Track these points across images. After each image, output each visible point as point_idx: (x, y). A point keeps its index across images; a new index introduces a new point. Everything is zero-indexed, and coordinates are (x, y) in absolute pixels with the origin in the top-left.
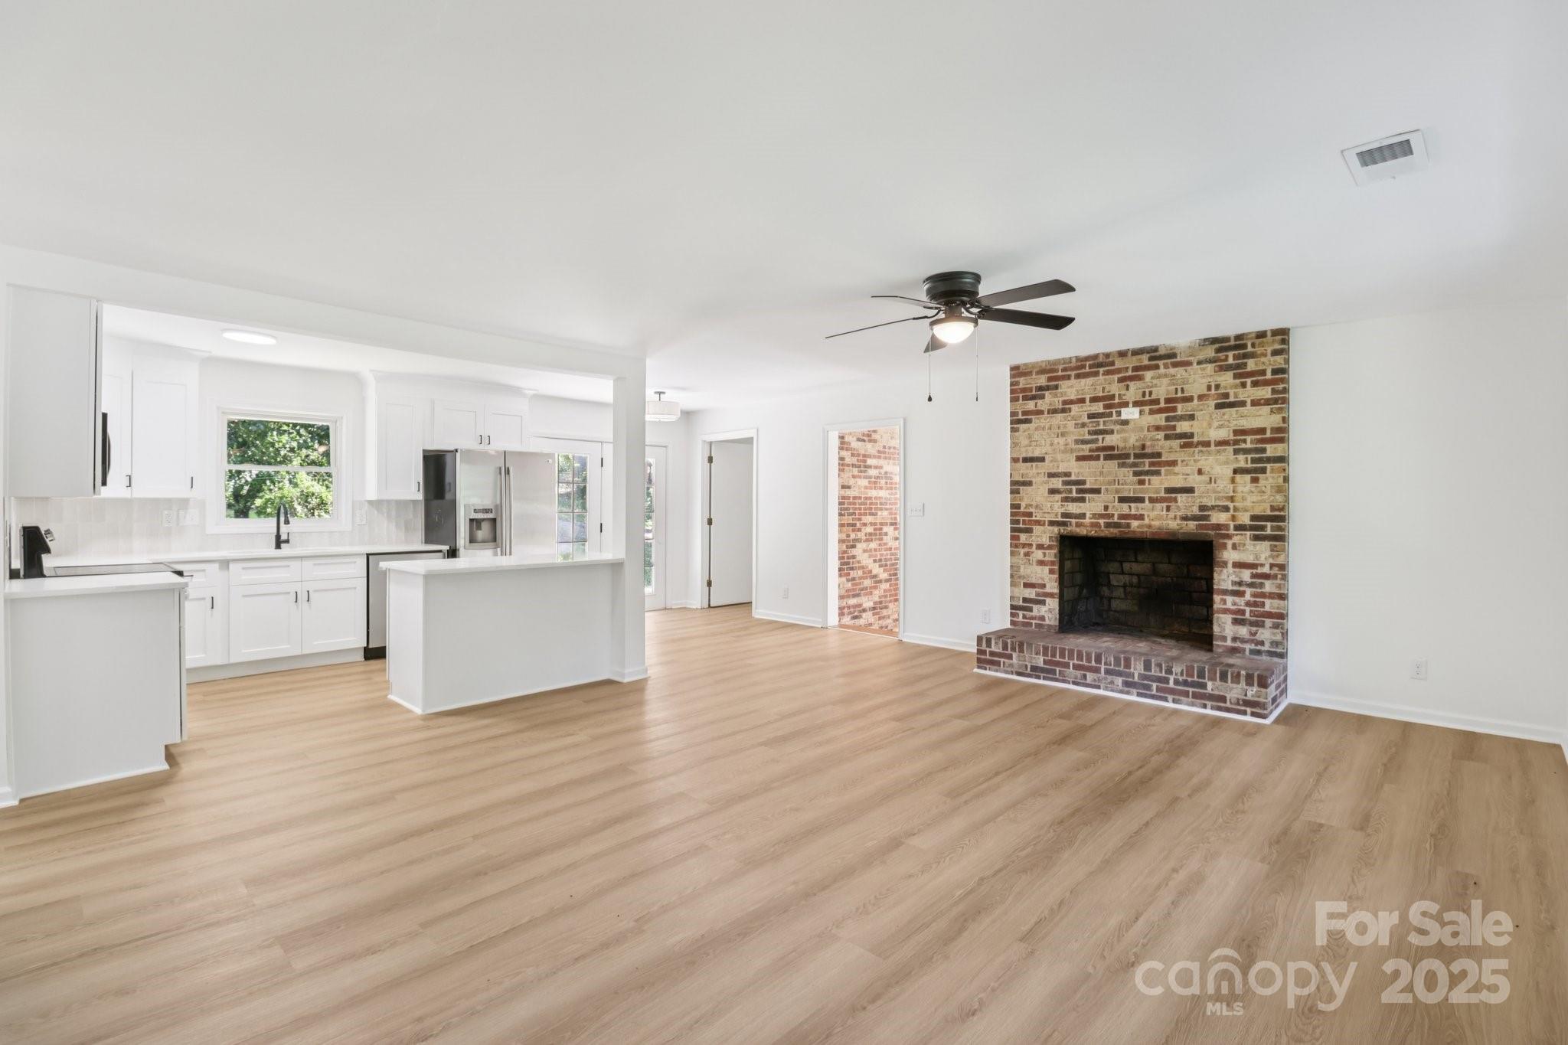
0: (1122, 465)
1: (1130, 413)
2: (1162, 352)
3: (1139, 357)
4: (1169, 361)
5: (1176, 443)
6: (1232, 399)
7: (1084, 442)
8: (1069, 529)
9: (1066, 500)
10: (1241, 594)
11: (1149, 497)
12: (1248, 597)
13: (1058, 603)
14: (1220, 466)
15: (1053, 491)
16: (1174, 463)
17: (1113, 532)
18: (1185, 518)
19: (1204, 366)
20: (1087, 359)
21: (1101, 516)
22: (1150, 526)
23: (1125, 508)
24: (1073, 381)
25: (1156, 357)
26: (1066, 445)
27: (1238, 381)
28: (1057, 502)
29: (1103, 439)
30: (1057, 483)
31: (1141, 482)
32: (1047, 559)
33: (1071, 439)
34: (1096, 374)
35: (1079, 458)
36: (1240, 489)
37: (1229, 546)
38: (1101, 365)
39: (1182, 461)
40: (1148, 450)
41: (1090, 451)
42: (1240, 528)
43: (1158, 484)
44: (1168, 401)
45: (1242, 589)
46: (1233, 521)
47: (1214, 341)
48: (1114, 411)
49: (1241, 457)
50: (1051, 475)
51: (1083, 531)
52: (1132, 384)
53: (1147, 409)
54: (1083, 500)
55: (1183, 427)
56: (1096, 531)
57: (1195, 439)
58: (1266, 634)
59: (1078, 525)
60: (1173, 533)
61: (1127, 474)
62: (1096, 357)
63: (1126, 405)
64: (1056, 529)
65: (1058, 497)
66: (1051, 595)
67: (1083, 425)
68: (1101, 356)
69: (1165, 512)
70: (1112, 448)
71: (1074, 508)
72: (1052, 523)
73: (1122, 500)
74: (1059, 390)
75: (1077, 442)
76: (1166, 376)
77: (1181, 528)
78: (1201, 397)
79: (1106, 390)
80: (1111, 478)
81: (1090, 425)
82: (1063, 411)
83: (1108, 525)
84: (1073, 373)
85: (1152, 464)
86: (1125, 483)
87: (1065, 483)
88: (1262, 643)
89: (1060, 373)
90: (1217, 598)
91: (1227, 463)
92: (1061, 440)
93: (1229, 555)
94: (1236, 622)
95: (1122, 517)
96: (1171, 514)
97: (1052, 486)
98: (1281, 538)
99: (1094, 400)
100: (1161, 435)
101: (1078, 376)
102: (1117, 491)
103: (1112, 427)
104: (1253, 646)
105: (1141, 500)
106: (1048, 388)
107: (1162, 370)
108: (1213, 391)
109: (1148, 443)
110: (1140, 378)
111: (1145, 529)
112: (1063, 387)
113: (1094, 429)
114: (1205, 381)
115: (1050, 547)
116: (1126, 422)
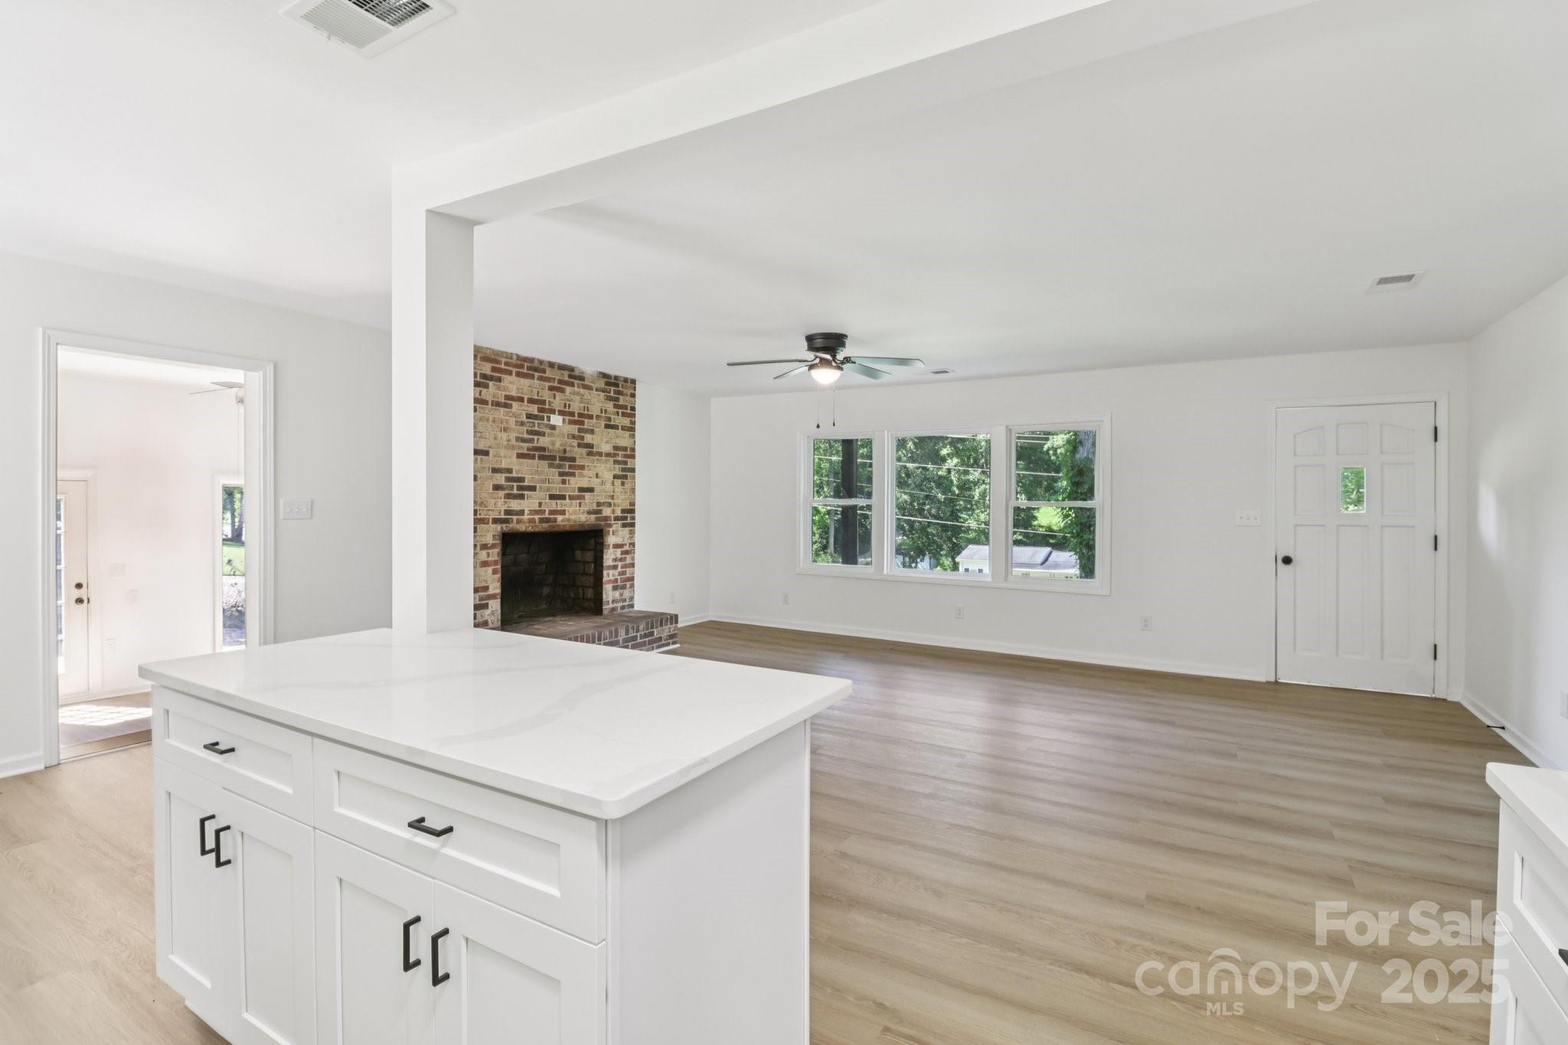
0: (551, 466)
1: (556, 420)
2: (576, 373)
3: (563, 372)
4: (580, 382)
5: (584, 451)
6: (612, 423)
7: (523, 440)
8: (511, 526)
9: (508, 496)
10: (615, 567)
11: (569, 496)
12: (619, 569)
13: (499, 604)
14: (606, 470)
15: (497, 488)
16: (582, 467)
17: (544, 527)
18: (589, 513)
19: (599, 393)
20: (526, 359)
21: (537, 512)
22: (569, 520)
23: (554, 505)
24: (513, 378)
25: (572, 376)
26: (508, 441)
27: (616, 410)
28: (501, 498)
29: (538, 439)
30: (500, 478)
31: (564, 482)
32: (490, 559)
33: (513, 435)
34: (532, 377)
35: (520, 456)
36: (616, 490)
37: (611, 533)
38: (536, 370)
39: (588, 466)
40: (568, 455)
41: (528, 449)
42: (617, 519)
43: (576, 482)
44: (580, 415)
45: (616, 564)
46: (613, 513)
47: (605, 376)
48: (545, 415)
49: (617, 466)
50: (495, 470)
51: (522, 528)
52: (557, 394)
53: (567, 418)
54: (522, 497)
55: (588, 438)
56: (532, 527)
57: (595, 450)
58: (627, 594)
59: (519, 522)
60: (582, 525)
61: (553, 474)
62: (532, 360)
63: (553, 412)
64: (499, 527)
65: (501, 493)
66: (493, 597)
67: (522, 424)
68: (536, 361)
69: (578, 508)
70: (543, 449)
71: (515, 505)
72: (496, 521)
73: (552, 497)
74: (502, 384)
75: (518, 439)
76: (578, 394)
77: (587, 521)
78: (598, 417)
79: (540, 395)
80: (543, 477)
81: (528, 425)
82: (506, 406)
83: (542, 520)
84: (514, 370)
85: (571, 467)
86: (553, 482)
87: (508, 479)
88: (625, 600)
89: (503, 366)
90: (605, 573)
91: (610, 470)
92: (504, 436)
93: (611, 540)
94: (615, 588)
95: (552, 512)
96: (582, 509)
97: (496, 483)
98: (633, 525)
99: (531, 401)
100: (575, 443)
101: (518, 374)
102: (548, 489)
103: (544, 430)
104: (621, 604)
105: (563, 497)
106: (492, 378)
107: (576, 389)
108: (603, 415)
109: (568, 449)
110: (562, 391)
111: (566, 523)
112: (506, 380)
113: (530, 429)
114: (600, 405)
115: (493, 546)
116: (553, 428)
